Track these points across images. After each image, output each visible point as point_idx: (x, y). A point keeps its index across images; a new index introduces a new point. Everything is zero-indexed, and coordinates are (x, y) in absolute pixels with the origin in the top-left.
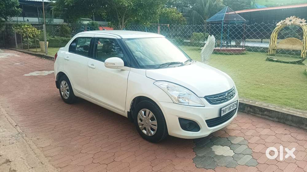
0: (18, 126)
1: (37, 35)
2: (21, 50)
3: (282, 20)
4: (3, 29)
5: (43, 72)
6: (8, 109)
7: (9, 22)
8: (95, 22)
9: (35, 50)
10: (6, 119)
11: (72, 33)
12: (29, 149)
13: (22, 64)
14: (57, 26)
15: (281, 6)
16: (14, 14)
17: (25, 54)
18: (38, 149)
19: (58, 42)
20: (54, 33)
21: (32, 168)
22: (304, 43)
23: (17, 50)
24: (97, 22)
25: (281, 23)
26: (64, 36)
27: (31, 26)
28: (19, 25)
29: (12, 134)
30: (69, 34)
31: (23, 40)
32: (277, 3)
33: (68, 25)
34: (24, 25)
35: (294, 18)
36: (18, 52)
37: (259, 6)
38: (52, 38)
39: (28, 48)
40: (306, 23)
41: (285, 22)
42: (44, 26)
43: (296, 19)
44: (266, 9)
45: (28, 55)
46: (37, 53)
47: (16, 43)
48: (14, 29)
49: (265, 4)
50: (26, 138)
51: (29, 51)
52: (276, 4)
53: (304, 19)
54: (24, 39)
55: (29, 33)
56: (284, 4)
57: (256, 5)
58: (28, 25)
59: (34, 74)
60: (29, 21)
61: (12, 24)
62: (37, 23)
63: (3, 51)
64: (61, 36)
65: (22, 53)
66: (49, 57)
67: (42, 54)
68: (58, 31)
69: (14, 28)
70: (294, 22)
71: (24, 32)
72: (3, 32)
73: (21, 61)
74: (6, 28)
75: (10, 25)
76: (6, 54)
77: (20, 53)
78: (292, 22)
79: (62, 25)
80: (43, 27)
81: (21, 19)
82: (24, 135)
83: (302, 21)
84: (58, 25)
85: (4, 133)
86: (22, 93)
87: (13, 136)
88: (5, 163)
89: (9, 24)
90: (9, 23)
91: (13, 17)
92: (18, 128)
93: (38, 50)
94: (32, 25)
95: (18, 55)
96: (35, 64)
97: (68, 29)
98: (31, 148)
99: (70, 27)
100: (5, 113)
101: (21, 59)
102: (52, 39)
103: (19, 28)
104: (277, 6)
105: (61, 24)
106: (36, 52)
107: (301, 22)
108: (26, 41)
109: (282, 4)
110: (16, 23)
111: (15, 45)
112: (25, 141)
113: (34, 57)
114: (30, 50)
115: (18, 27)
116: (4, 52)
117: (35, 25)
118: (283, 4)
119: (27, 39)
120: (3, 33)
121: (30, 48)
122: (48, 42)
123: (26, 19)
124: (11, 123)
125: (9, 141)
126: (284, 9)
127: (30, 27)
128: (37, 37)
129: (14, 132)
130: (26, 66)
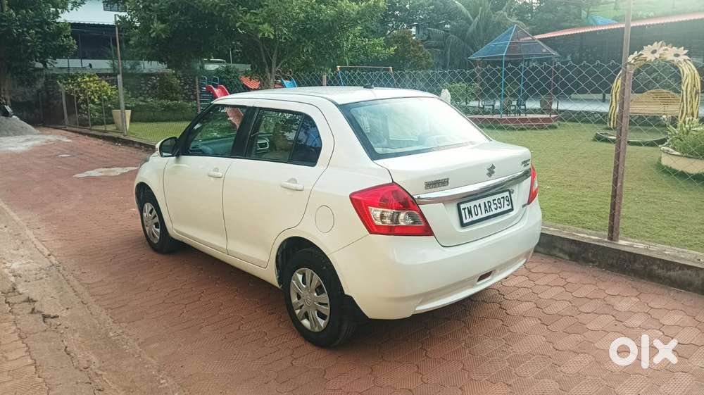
0: (51, 256)
1: (110, 97)
2: (75, 129)
3: (636, 52)
4: (40, 84)
5: (112, 169)
6: (37, 231)
7: (52, 70)
8: (232, 65)
9: (102, 128)
10: (34, 246)
11: (185, 91)
12: (65, 286)
13: (74, 156)
14: (153, 78)
15: (649, 18)
16: (62, 52)
17: (81, 137)
18: (81, 286)
19: (153, 110)
20: (146, 92)
21: (67, 309)
22: (682, 101)
23: (67, 128)
24: (238, 65)
25: (634, 58)
26: (167, 97)
27: (97, 78)
28: (72, 77)
29: (40, 266)
30: (177, 93)
31: (79, 107)
32: (640, 13)
33: (176, 75)
34: (83, 75)
35: (661, 46)
36: (71, 133)
37: (599, 22)
38: (141, 103)
39: (88, 125)
40: (687, 58)
41: (641, 54)
42: (119, 77)
43: (666, 48)
44: (615, 27)
45: (88, 138)
46: (106, 134)
47: (66, 116)
48: (61, 85)
49: (613, 16)
50: (64, 272)
51: (90, 130)
52: (637, 15)
53: (683, 48)
54: (82, 106)
55: (92, 92)
56: (655, 14)
57: (594, 17)
58: (89, 77)
59: (94, 173)
60: (93, 67)
61: (58, 75)
62: (109, 72)
63: (38, 131)
64: (161, 98)
65: (77, 135)
66: (130, 141)
67: (116, 135)
68: (154, 87)
69: (60, 82)
70: (661, 54)
71: (83, 91)
72: (39, 91)
73: (71, 151)
74: (45, 83)
75: (54, 77)
76: (45, 137)
77: (74, 134)
78: (657, 55)
79: (163, 74)
80: (117, 80)
81: (75, 63)
82: (61, 268)
83: (679, 53)
84: (152, 75)
85: (28, 265)
86: (67, 207)
87: (41, 269)
88: (24, 301)
89: (53, 74)
90: (51, 72)
91: (60, 58)
92: (53, 259)
93: (110, 128)
94: (100, 75)
95: (69, 138)
96: (99, 156)
97: (175, 81)
98: (69, 284)
99: (179, 78)
100: (32, 237)
101: (73, 147)
102: (141, 105)
103: (71, 83)
104: (641, 19)
105: (161, 71)
106: (105, 132)
107: (677, 55)
108: (86, 110)
109: (650, 15)
110: (65, 72)
111: (63, 117)
112: (60, 275)
113: (100, 141)
114: (92, 128)
115: (70, 81)
116: (39, 134)
117: (106, 75)
118: (652, 14)
119: (87, 105)
120: (40, 94)
121: (94, 124)
122: (130, 111)
123: (86, 63)
124: (41, 252)
125: (35, 276)
126: (650, 25)
127: (94, 80)
128: (109, 100)
129: (46, 263)
130: (82, 159)
